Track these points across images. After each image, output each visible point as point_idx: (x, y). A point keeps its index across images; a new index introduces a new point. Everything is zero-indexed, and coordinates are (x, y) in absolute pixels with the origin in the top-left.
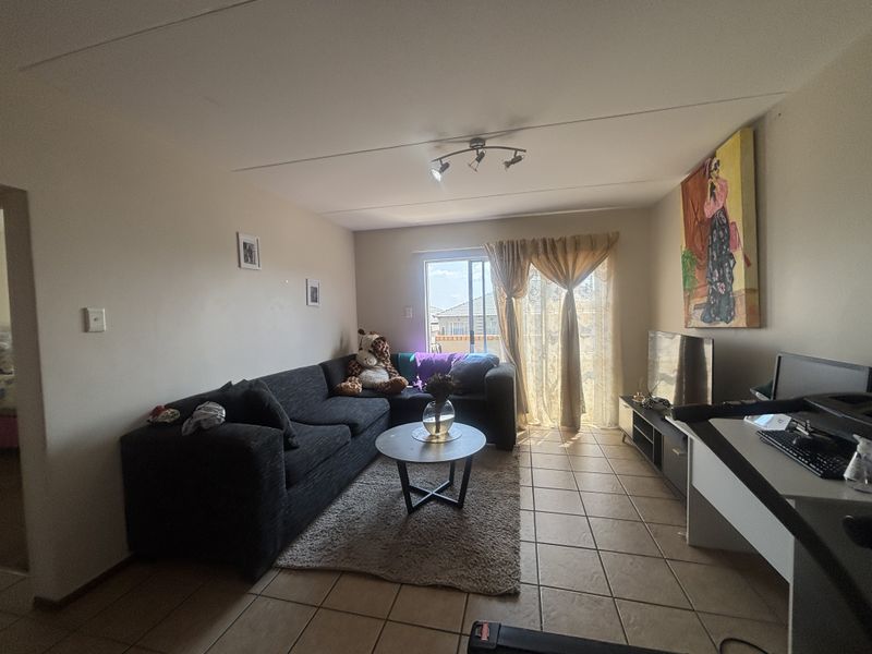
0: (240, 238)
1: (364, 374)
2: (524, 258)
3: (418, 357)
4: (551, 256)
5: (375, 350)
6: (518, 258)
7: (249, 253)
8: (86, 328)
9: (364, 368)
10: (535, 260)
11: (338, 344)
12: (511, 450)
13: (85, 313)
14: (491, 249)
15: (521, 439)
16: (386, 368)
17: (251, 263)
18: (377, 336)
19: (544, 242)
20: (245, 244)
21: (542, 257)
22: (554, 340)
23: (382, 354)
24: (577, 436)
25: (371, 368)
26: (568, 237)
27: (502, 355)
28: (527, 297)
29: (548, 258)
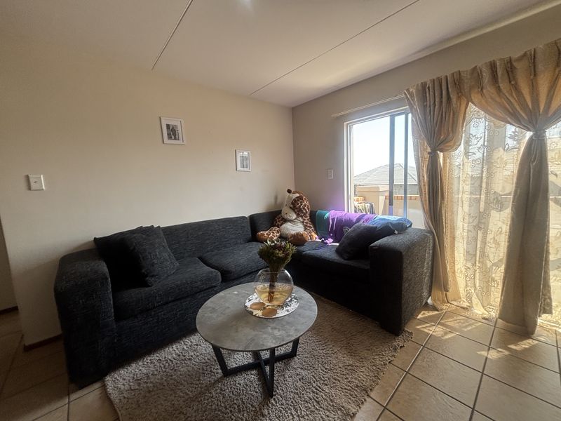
0: (163, 121)
1: (284, 226)
2: (459, 98)
3: (331, 214)
4: (504, 85)
5: (295, 205)
6: (449, 98)
7: (172, 132)
8: (29, 188)
9: (286, 221)
10: (475, 97)
11: (273, 200)
12: (397, 335)
13: (27, 178)
14: (411, 94)
15: (423, 321)
16: (303, 222)
17: (175, 139)
18: (298, 195)
19: (493, 67)
20: (168, 126)
21: (489, 89)
22: (500, 205)
23: (300, 210)
24: (526, 344)
25: (290, 221)
26: (540, 46)
27: (417, 219)
28: (462, 148)
29: (499, 89)
